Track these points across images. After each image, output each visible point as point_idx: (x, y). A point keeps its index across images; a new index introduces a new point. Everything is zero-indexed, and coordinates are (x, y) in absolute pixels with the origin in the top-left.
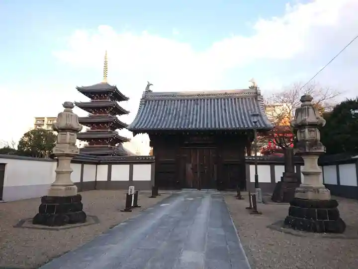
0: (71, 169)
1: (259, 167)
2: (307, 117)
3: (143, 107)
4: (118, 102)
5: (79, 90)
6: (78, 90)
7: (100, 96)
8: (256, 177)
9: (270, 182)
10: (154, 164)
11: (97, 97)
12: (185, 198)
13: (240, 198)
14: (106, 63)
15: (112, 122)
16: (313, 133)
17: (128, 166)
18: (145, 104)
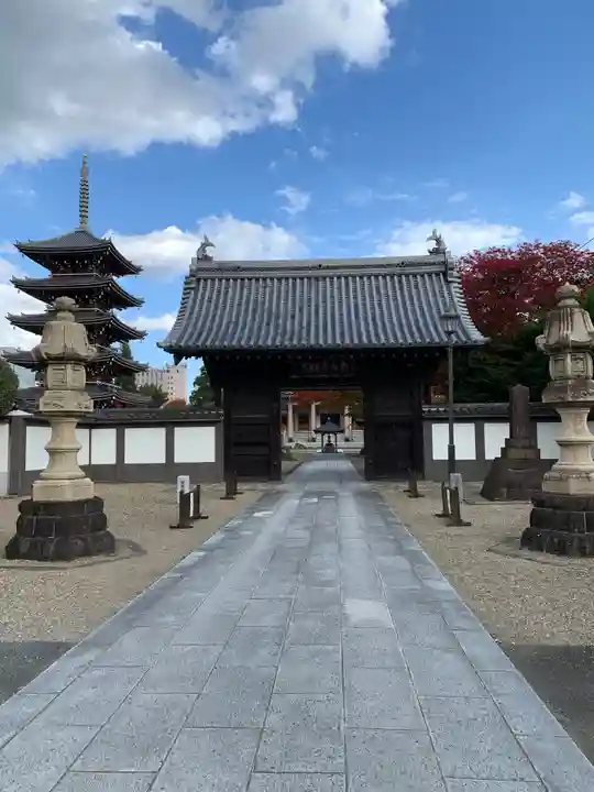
0: (77, 443)
1: (456, 426)
2: (570, 332)
3: (192, 296)
4: (114, 278)
5: (24, 250)
6: (21, 251)
7: (73, 263)
8: (452, 449)
9: (474, 458)
10: (222, 424)
11: (65, 266)
12: (301, 498)
13: (416, 495)
14: (84, 184)
15: (104, 325)
16: (580, 365)
17: (162, 432)
18: (196, 289)
